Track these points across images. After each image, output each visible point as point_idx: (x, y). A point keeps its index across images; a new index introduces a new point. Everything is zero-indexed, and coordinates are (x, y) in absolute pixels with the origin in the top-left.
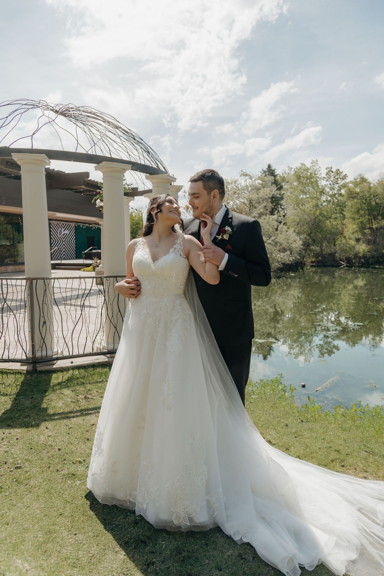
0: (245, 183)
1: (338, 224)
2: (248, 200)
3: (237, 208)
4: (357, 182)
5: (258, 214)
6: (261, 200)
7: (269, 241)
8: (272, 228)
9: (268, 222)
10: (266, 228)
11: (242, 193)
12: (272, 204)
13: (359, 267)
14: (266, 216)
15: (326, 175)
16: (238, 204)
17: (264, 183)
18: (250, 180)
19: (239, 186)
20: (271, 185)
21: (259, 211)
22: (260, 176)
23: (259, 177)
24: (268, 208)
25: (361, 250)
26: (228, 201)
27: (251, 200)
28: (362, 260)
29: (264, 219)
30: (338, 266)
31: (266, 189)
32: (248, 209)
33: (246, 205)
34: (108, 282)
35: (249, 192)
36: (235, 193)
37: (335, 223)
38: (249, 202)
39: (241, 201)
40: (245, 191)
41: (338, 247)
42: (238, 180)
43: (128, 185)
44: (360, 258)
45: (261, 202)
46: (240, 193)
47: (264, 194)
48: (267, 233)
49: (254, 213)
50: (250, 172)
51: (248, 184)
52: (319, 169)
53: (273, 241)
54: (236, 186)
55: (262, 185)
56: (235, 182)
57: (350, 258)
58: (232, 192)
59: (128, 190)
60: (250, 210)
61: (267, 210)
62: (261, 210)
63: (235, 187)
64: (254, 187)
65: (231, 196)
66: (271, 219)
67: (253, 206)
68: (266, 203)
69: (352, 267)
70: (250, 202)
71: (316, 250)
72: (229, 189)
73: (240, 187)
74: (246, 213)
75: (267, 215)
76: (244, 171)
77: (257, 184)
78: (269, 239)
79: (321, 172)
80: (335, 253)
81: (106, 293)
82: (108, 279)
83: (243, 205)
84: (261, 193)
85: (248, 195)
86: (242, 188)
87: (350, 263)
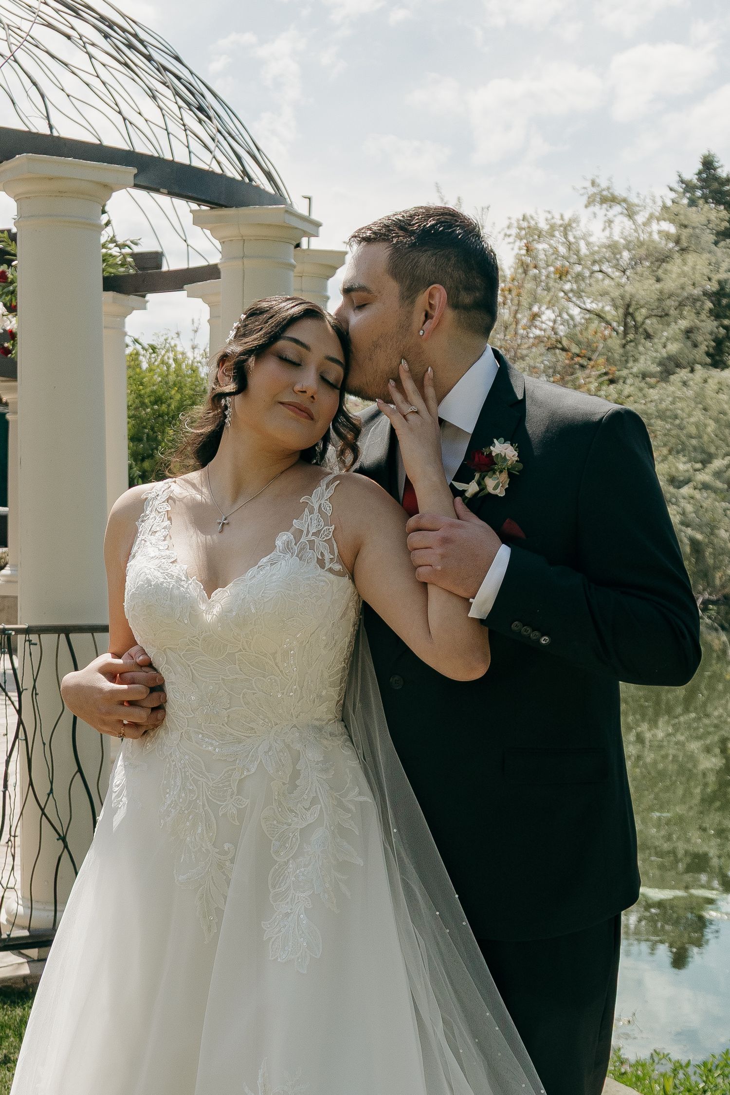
0: (607, 233)
2: (619, 302)
3: (571, 337)
5: (660, 364)
6: (671, 303)
7: (704, 477)
8: (717, 421)
9: (700, 398)
10: (692, 420)
11: (593, 272)
12: (716, 323)
14: (692, 371)
16: (578, 318)
17: (685, 233)
18: (626, 220)
19: (582, 244)
20: (716, 243)
21: (664, 353)
22: (669, 203)
23: (665, 208)
24: (700, 338)
26: (535, 309)
27: (628, 306)
29: (685, 383)
31: (691, 258)
32: (615, 342)
33: (608, 323)
34: (35, 650)
35: (624, 272)
36: (562, 274)
38: (621, 311)
39: (589, 306)
40: (605, 268)
42: (575, 220)
43: (121, 246)
45: (672, 312)
46: (587, 273)
47: (682, 280)
48: (694, 442)
49: (642, 359)
50: (629, 189)
51: (616, 238)
53: (718, 474)
54: (569, 246)
55: (677, 242)
56: (566, 228)
58: (552, 269)
59: (122, 265)
60: (624, 346)
61: (695, 346)
62: (673, 348)
63: (562, 250)
64: (642, 252)
65: (548, 289)
66: (712, 384)
67: (636, 327)
68: (693, 316)
70: (627, 314)
72: (542, 256)
73: (584, 250)
74: (608, 360)
75: (698, 367)
76: (604, 184)
77: (656, 237)
78: (704, 466)
81: (26, 696)
82: (34, 638)
83: (595, 324)
84: (674, 276)
85: (619, 285)
86: (593, 253)
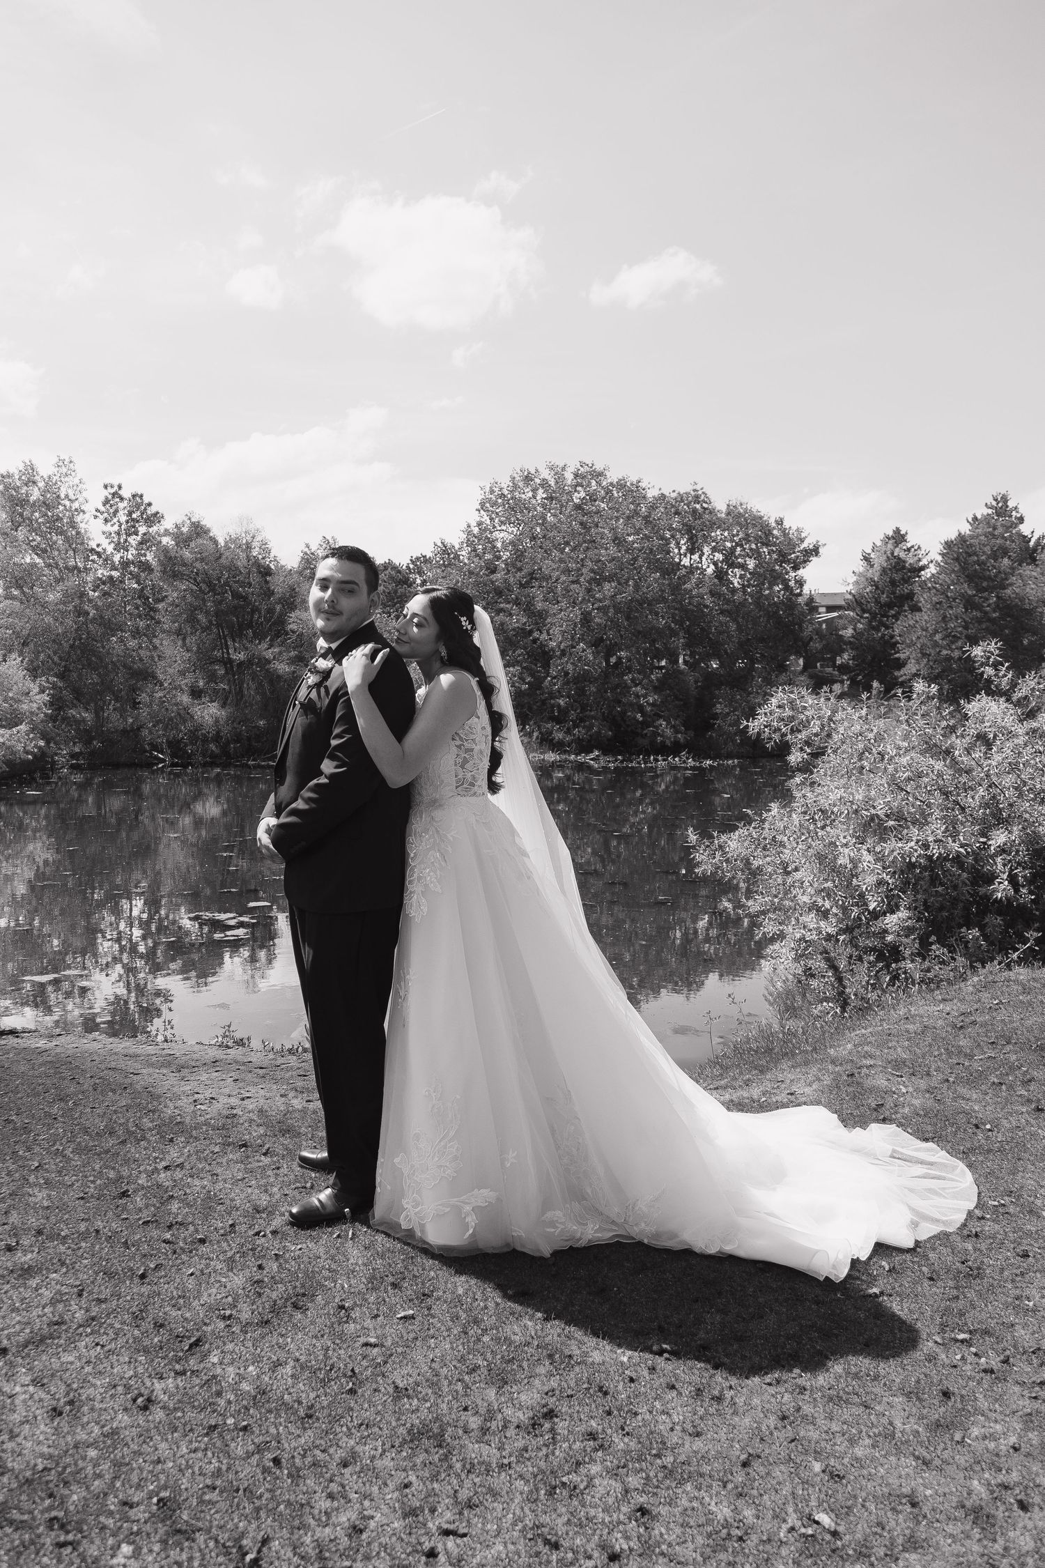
1: (141, 647)
4: (182, 533)
13: (205, 765)
15: (104, 505)
25: (209, 720)
28: (212, 747)
30: (149, 764)
37: (132, 643)
41: (144, 712)
44: (205, 740)
52: (81, 485)
57: (179, 741)
69: (185, 766)
71: (84, 720)
79: (85, 494)
80: (138, 729)
87: (180, 755)
